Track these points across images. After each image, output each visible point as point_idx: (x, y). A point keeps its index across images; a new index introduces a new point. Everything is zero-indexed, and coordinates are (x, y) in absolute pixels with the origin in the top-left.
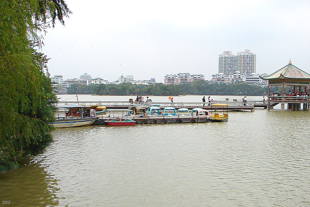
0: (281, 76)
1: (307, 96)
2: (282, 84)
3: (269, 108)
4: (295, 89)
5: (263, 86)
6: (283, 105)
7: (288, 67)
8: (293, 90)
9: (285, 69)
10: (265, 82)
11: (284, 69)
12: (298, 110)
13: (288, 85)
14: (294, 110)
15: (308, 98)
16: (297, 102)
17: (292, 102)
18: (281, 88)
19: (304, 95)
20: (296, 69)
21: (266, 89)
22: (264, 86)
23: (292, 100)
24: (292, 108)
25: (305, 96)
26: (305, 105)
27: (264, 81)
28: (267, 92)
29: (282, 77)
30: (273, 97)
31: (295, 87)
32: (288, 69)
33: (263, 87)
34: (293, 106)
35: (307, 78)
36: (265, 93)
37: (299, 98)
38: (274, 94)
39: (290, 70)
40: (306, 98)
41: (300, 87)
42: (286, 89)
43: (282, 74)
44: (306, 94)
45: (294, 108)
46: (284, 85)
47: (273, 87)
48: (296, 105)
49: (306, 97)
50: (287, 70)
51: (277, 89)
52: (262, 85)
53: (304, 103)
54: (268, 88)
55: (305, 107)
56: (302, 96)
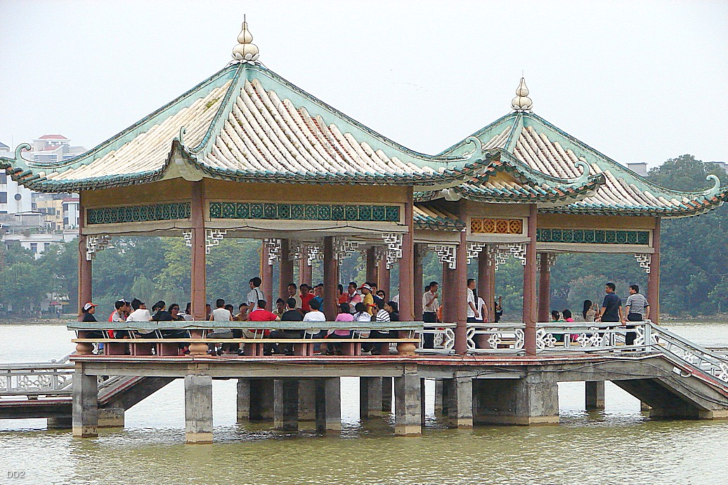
0: (178, 160)
1: (383, 314)
2: (183, 223)
3: (86, 424)
4: (287, 265)
5: (35, 237)
6: (199, 395)
7: (225, 82)
8: (278, 268)
9: (208, 99)
10: (52, 212)
11: (197, 102)
12: (321, 432)
13: (230, 234)
14: (290, 433)
15: (394, 334)
16: (306, 365)
17: (275, 368)
18: (182, 258)
19: (361, 308)
20: (292, 99)
21: (65, 265)
22: (47, 237)
23: (269, 349)
24: (270, 420)
25: (365, 318)
26: (376, 390)
27: (45, 201)
28: (73, 294)
29: (181, 170)
30: (122, 334)
31: (287, 246)
32: (227, 97)
33: (41, 248)
34: (278, 404)
35: (382, 172)
36: (53, 297)
37: (323, 334)
38: (124, 308)
39: (248, 106)
40: (374, 334)
41: (327, 245)
42: (220, 264)
43: (187, 144)
44: (379, 304)
45: (290, 412)
46: (200, 234)
47: (124, 246)
48: (305, 394)
49: (376, 326)
50: (220, 111)
51: (154, 262)
52: (27, 234)
53: (369, 373)
54: (76, 257)
55: (375, 403)
56: (346, 321)
